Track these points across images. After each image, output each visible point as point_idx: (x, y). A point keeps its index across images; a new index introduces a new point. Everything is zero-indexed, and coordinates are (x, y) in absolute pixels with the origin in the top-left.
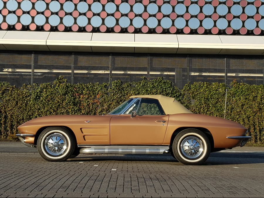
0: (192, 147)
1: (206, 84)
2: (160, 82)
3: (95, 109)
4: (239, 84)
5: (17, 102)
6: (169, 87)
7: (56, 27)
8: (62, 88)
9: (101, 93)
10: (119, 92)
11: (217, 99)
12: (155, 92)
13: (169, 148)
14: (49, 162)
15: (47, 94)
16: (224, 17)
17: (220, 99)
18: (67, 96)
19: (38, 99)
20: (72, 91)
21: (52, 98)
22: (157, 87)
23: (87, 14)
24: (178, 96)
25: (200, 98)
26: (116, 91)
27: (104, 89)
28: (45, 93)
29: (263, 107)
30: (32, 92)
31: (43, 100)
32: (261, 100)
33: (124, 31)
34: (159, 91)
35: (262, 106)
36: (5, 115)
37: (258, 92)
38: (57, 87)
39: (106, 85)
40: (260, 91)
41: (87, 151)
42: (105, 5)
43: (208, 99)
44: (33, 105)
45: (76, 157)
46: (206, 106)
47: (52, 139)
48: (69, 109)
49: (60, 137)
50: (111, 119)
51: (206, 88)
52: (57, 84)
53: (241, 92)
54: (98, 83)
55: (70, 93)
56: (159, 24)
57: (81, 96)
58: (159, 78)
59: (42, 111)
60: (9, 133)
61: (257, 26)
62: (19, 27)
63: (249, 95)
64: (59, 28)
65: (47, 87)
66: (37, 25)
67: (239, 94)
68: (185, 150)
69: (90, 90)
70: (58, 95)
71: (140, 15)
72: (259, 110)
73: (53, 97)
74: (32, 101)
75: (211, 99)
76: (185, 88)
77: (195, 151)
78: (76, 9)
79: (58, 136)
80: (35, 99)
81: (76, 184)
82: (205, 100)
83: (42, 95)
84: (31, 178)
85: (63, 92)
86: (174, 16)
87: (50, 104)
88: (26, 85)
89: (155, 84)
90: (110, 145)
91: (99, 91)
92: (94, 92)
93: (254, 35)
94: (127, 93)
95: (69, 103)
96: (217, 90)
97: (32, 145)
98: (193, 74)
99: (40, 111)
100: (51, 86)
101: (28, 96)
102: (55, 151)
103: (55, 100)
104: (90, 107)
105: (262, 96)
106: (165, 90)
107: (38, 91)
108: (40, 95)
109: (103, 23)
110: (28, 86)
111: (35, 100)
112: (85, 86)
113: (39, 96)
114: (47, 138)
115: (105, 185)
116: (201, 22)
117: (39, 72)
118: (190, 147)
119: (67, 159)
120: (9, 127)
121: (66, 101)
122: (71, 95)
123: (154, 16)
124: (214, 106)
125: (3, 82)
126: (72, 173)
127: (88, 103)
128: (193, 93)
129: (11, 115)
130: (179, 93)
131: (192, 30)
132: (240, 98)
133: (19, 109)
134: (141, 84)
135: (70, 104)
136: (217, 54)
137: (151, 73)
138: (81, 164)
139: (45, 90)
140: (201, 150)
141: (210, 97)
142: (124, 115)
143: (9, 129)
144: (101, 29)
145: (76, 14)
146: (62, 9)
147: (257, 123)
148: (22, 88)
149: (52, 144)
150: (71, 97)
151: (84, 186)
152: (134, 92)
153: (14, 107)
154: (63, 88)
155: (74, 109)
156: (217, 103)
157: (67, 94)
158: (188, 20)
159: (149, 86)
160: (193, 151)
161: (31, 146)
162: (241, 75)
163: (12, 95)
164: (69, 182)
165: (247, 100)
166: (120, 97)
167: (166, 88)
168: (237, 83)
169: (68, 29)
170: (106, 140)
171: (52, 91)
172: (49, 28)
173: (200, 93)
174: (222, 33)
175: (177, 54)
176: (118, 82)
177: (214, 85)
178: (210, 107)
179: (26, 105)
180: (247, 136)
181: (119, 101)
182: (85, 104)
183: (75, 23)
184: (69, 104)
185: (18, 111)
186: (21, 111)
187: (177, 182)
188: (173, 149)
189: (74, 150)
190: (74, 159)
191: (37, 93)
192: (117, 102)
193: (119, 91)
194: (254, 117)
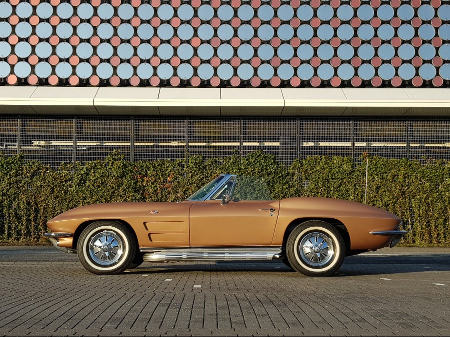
0: (316, 248)
1: (325, 158)
2: (258, 156)
3: (166, 196)
4: (373, 158)
5: (53, 189)
6: (271, 164)
7: (108, 80)
8: (117, 168)
9: (173, 174)
10: (200, 172)
11: (341, 179)
12: (251, 171)
13: (281, 251)
14: (95, 276)
15: (96, 177)
16: (349, 62)
17: (345, 180)
18: (124, 178)
19: (83, 183)
20: (131, 172)
21: (103, 183)
22: (254, 163)
23: (152, 61)
24: (284, 176)
25: (316, 179)
26: (195, 171)
27: (178, 168)
28: (93, 175)
29: (407, 190)
30: (75, 174)
31: (90, 186)
32: (405, 181)
33: (205, 84)
34: (256, 169)
35: (406, 188)
36: (35, 208)
37: (400, 169)
38: (110, 167)
39: (180, 162)
40: (403, 168)
41: (154, 257)
42: (177, 47)
43: (328, 180)
44: (76, 192)
45: (139, 267)
46: (325, 190)
47: (99, 239)
48: (128, 197)
49: (111, 236)
50: (191, 208)
51: (325, 164)
52: (111, 162)
53: (374, 169)
54: (169, 159)
55: (129, 174)
56: (256, 74)
57: (145, 179)
58: (256, 151)
59: (89, 201)
60: (41, 233)
61: (397, 75)
62: (54, 80)
63: (386, 173)
64: (112, 82)
65: (95, 166)
66: (79, 78)
67: (372, 173)
68: (306, 254)
69: (157, 171)
70: (112, 178)
71: (228, 62)
72: (402, 195)
73: (105, 181)
74: (74, 187)
75: (333, 179)
76: (295, 164)
77: (321, 254)
78: (135, 54)
79: (109, 235)
80: (79, 184)
81: (137, 314)
82: (324, 181)
83: (89, 177)
84: (62, 304)
85: (119, 174)
86: (276, 62)
87: (101, 190)
88: (66, 165)
89: (251, 159)
90: (190, 248)
91: (170, 171)
92: (164, 173)
93: (392, 87)
94: (211, 173)
95: (128, 188)
96: (340, 167)
97: (70, 249)
98: (305, 144)
99: (86, 201)
100: (101, 165)
101: (69, 179)
102: (104, 258)
103: (108, 186)
104: (157, 194)
105: (405, 175)
106: (266, 168)
107: (83, 173)
108: (86, 178)
109: (175, 74)
110: (69, 166)
111: (79, 186)
112: (150, 164)
113: (84, 180)
114: (93, 238)
115: (185, 314)
116: (316, 69)
117: (84, 146)
118: (313, 248)
119: (124, 270)
120: (42, 225)
121: (124, 186)
122: (130, 178)
123: (248, 62)
124: (337, 189)
125: (33, 160)
126: (129, 295)
127: (155, 188)
128: (306, 171)
129: (44, 208)
130: (286, 172)
131: (302, 82)
132: (374, 178)
133: (55, 199)
134: (232, 160)
135: (129, 191)
136: (340, 114)
137: (245, 144)
138: (145, 277)
139: (92, 171)
140: (331, 252)
141: (330, 177)
142: (211, 201)
143: (41, 228)
144: (172, 83)
145: (135, 61)
146: (115, 54)
147: (399, 213)
148: (60, 169)
149: (100, 247)
150: (131, 180)
151: (150, 316)
152: (221, 171)
153: (48, 196)
154: (119, 167)
155: (136, 198)
156: (340, 185)
157: (124, 175)
158: (297, 67)
159: (242, 162)
160: (319, 255)
161: (69, 252)
162: (374, 145)
163: (45, 179)
164: (124, 311)
165: (384, 180)
166: (202, 179)
167: (266, 166)
168: (369, 156)
169: (125, 83)
170: (184, 240)
171: (103, 173)
172: (98, 82)
173: (316, 172)
174: (346, 84)
175: (282, 116)
176: (198, 157)
177: (336, 160)
178: (331, 191)
179: (66, 193)
180: (401, 230)
181: (200, 185)
182: (151, 191)
183: (135, 74)
184: (127, 190)
185: (54, 202)
186: (59, 202)
187: (305, 307)
188: (287, 252)
189: (134, 256)
190: (134, 270)
191: (82, 175)
192: (197, 186)
193: (199, 170)
194: (394, 205)
